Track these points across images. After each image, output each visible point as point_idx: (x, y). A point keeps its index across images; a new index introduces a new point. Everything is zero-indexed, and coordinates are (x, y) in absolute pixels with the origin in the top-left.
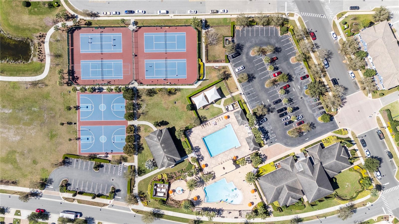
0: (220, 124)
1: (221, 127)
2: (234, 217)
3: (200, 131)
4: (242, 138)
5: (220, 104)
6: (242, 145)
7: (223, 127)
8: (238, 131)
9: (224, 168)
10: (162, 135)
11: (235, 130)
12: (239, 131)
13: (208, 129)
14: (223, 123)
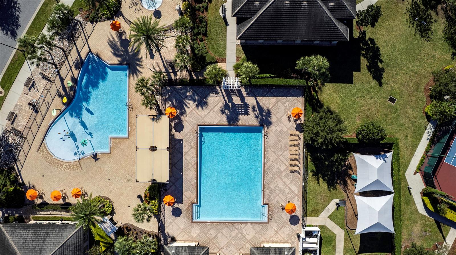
0: (278, 195)
1: (267, 192)
2: (17, 112)
3: (285, 129)
4: (213, 232)
5: (330, 217)
6: (195, 225)
7: (266, 196)
8: (236, 231)
9: (153, 149)
10: (334, 16)
11: (243, 225)
12: (234, 234)
13: (280, 153)
14: (278, 202)
